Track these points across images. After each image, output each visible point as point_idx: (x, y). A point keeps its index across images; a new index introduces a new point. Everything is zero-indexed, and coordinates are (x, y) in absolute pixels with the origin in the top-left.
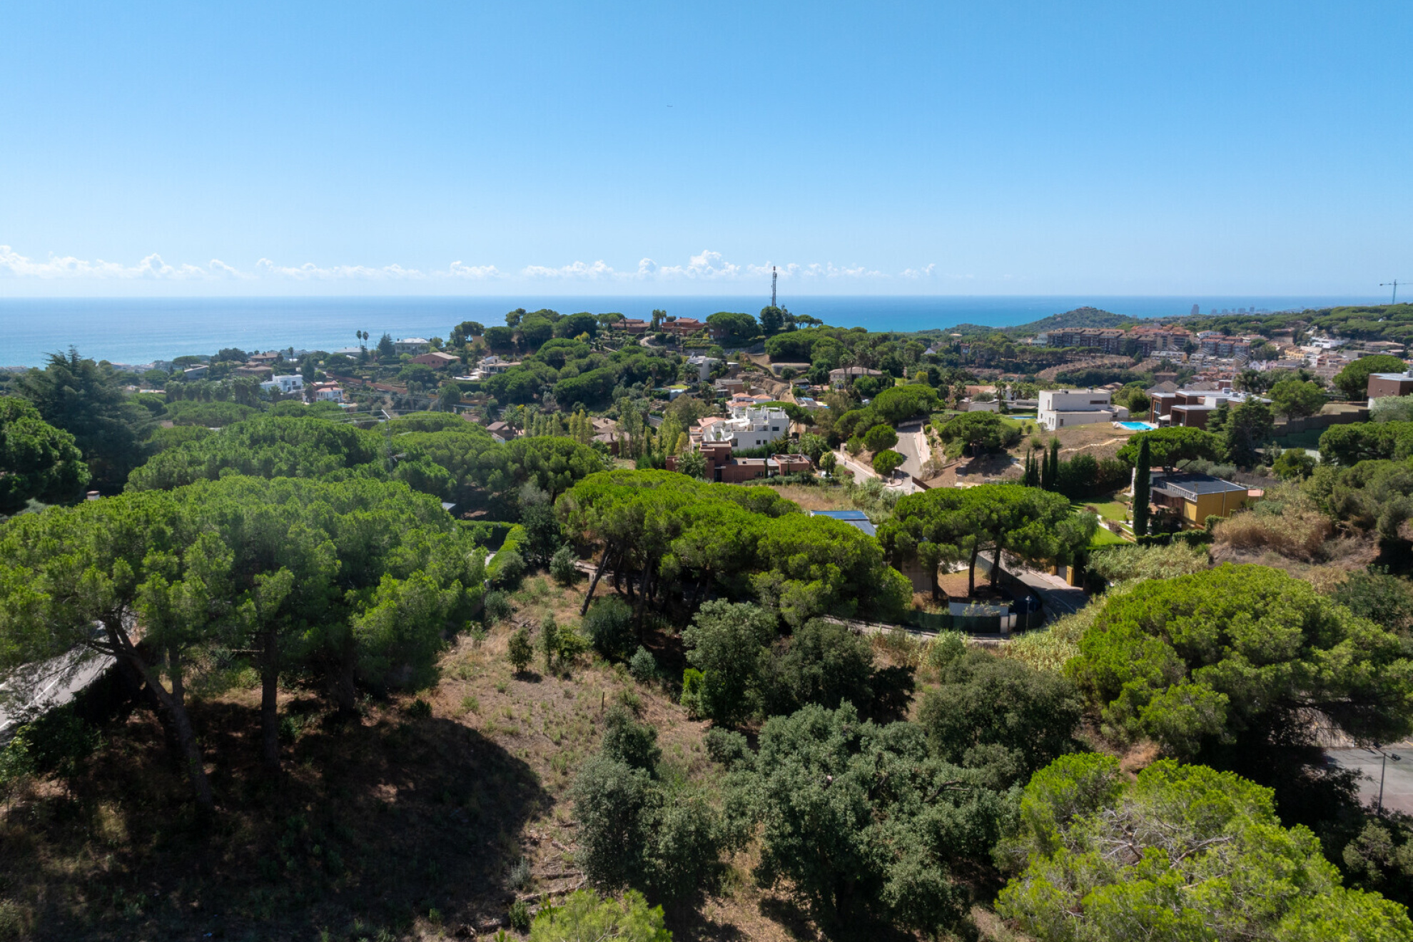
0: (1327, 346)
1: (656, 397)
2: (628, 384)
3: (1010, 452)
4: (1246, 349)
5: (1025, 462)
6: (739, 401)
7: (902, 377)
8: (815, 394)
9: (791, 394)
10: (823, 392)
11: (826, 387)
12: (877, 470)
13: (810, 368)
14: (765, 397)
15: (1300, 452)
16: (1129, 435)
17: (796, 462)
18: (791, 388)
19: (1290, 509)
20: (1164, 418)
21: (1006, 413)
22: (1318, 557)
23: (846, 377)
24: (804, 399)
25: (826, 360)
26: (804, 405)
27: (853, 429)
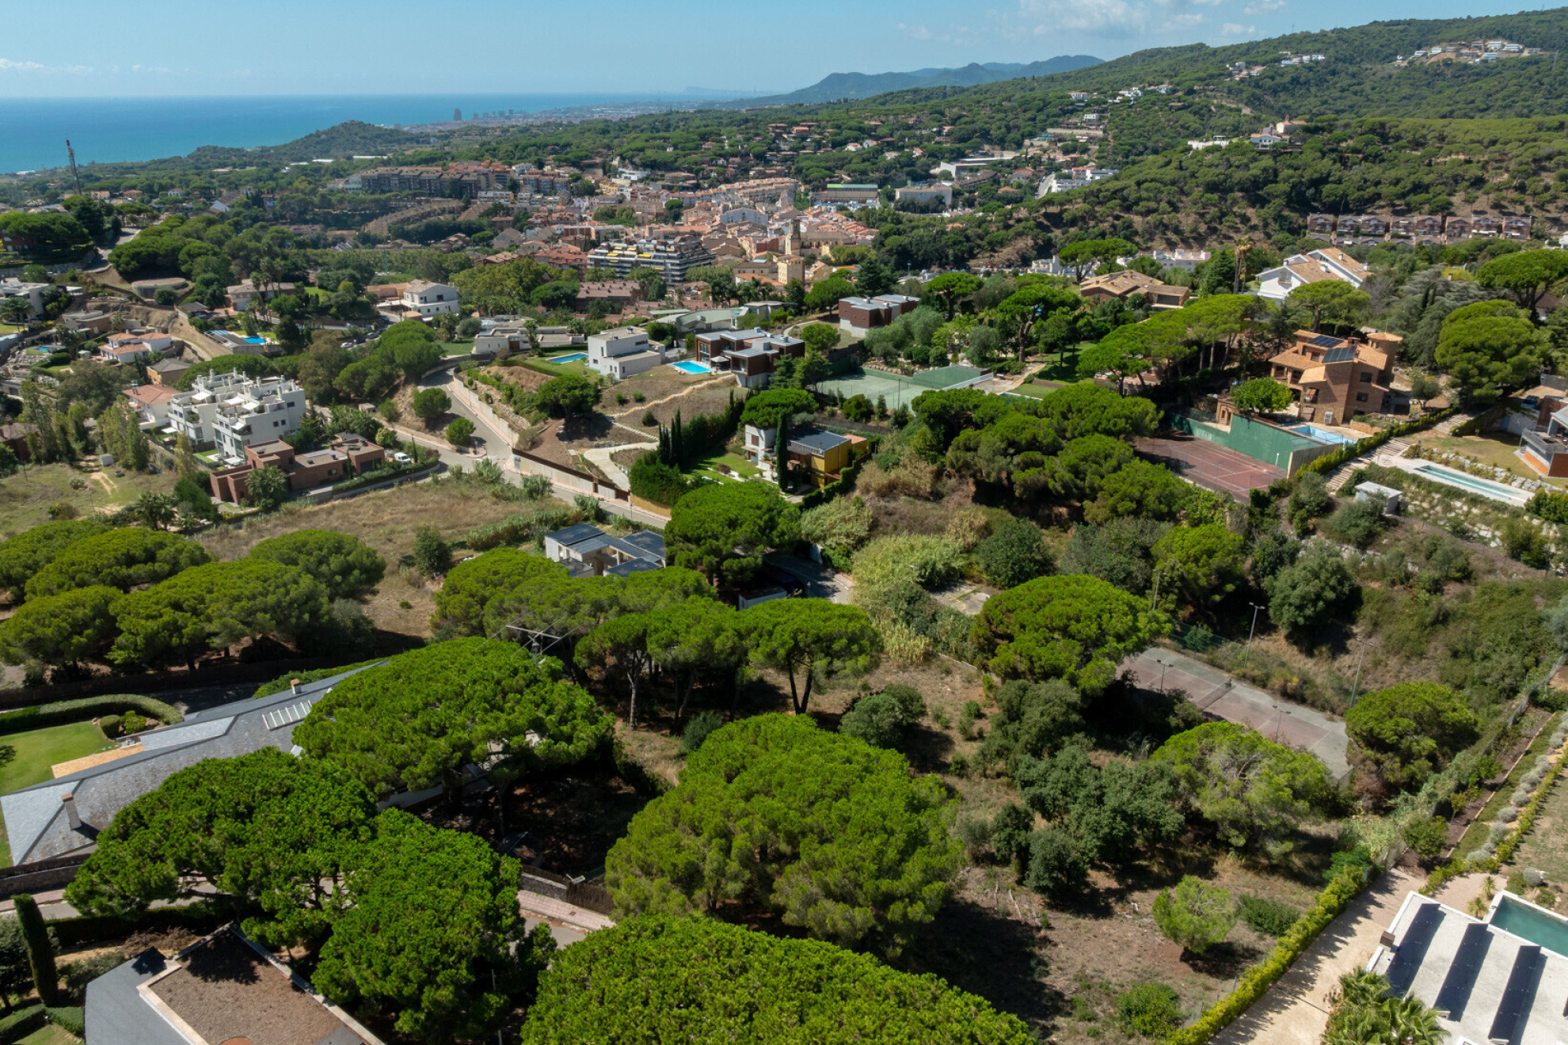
0: (634, 178)
3: (597, 409)
4: (566, 185)
5: (620, 419)
6: (122, 344)
7: (312, 285)
8: (222, 324)
9: (187, 325)
10: (231, 319)
11: (231, 310)
12: (452, 441)
13: (191, 285)
14: (159, 336)
15: (862, 396)
16: (700, 382)
17: (364, 450)
18: (183, 317)
19: (904, 460)
20: (716, 359)
21: (541, 355)
22: (936, 496)
23: (254, 297)
24: (218, 333)
25: (210, 275)
26: (229, 344)
27: (361, 385)
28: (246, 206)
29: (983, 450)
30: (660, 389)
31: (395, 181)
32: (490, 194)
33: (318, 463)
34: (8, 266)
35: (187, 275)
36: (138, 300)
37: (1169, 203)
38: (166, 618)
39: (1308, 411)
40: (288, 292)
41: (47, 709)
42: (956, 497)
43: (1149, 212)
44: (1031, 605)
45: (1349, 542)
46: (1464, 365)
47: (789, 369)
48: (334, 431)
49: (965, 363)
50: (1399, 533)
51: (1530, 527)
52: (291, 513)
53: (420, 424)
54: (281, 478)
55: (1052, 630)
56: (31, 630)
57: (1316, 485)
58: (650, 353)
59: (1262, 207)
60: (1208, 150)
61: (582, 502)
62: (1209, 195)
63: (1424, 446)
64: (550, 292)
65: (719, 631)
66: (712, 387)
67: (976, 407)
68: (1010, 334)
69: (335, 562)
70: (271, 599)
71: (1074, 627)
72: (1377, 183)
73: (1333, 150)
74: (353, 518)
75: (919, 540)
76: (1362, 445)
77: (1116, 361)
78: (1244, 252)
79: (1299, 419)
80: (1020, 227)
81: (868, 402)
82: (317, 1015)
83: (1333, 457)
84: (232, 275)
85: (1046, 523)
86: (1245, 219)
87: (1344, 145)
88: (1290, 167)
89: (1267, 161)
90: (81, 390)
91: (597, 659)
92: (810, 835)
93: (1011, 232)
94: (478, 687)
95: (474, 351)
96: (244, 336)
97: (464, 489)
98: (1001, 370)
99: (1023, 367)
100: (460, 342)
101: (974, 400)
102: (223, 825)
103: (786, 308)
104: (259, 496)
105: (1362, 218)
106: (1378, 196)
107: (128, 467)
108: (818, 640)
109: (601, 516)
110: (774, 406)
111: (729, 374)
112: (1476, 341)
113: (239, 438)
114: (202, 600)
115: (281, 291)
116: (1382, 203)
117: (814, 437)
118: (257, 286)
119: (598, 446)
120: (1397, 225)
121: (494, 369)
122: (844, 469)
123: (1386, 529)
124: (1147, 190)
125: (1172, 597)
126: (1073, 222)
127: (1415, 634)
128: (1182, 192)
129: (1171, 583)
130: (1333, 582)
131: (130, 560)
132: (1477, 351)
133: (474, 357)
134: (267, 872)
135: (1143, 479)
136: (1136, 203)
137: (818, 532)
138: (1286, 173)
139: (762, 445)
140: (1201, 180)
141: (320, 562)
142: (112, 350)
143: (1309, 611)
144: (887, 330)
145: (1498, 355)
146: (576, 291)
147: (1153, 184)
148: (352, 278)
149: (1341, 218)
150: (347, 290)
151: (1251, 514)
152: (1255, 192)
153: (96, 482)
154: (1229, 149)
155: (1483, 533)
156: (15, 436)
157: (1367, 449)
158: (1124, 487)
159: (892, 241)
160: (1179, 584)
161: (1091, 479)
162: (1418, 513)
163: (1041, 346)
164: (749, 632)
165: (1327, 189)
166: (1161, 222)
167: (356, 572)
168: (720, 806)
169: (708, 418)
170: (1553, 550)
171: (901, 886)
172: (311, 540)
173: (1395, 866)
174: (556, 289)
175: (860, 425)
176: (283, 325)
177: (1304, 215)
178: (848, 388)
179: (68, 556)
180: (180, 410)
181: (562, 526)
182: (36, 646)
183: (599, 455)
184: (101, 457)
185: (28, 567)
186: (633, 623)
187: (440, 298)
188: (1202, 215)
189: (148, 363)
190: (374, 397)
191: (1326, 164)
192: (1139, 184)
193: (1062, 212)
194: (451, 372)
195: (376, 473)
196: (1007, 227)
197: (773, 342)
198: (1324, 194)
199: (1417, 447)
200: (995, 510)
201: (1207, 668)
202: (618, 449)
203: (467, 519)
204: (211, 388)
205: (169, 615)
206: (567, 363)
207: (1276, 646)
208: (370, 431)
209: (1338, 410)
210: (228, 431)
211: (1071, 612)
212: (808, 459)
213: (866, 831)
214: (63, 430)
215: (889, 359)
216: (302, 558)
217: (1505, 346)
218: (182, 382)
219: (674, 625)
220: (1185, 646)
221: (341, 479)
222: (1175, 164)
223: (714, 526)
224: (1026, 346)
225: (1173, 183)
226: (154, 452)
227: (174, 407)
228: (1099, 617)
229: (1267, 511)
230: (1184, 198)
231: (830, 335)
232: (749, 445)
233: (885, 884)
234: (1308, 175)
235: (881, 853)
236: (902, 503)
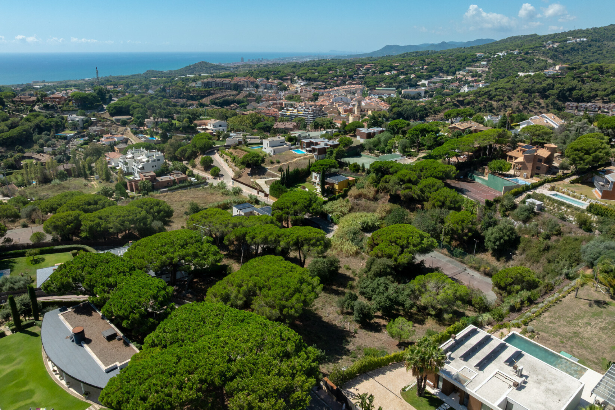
0: (302, 84)
2: (40, 133)
3: (262, 165)
4: (276, 86)
5: (270, 169)
6: (107, 138)
7: (175, 120)
8: (142, 132)
9: (130, 132)
10: (145, 130)
11: (146, 128)
12: (212, 175)
13: (133, 118)
14: (120, 136)
15: (356, 163)
16: (300, 157)
17: (181, 176)
18: (129, 129)
19: (366, 186)
20: (308, 149)
21: (247, 146)
22: (375, 199)
23: (153, 123)
24: (140, 135)
25: (140, 115)
26: (143, 139)
27: (185, 154)
28: (160, 92)
29: (391, 183)
30: (286, 159)
31: (214, 84)
32: (248, 89)
33: (164, 180)
34: (73, 110)
35: (132, 115)
36: (115, 123)
37: (508, 97)
38: (96, 222)
39: (519, 173)
40: (166, 122)
41: (56, 247)
42: (383, 200)
43: (499, 100)
44: (387, 233)
45: (520, 220)
46: (574, 156)
47: (332, 152)
48: (172, 170)
49: (398, 153)
50: (540, 218)
51: (587, 217)
52: (151, 196)
53: (203, 169)
54: (150, 184)
55: (391, 242)
56: (54, 223)
57: (510, 199)
58: (285, 146)
59: (547, 99)
60: (525, 76)
61: (251, 197)
62: (524, 94)
63: (557, 186)
64: (263, 125)
65: (271, 234)
66: (305, 159)
67: (391, 167)
68: (414, 142)
69: (156, 208)
70: (130, 218)
71: (399, 241)
72: (597, 90)
73: (579, 77)
74: (172, 199)
75: (364, 214)
76: (532, 185)
77: (445, 152)
78: (509, 114)
79: (514, 176)
80: (446, 105)
81: (359, 165)
82: (106, 326)
83: (520, 189)
84: (147, 115)
85: (412, 210)
86: (539, 104)
87: (584, 74)
88: (559, 83)
89: (550, 81)
90: (91, 153)
91: (231, 243)
92: (265, 288)
93: (443, 107)
94: (179, 241)
95: (226, 144)
96: (149, 137)
97: (212, 191)
98: (408, 155)
99: (417, 155)
100: (222, 141)
101: (391, 165)
102: (87, 269)
103: (340, 132)
104: (142, 190)
105: (589, 104)
106: (597, 96)
107: (103, 180)
108: (306, 240)
109: (257, 202)
110: (322, 165)
111: (311, 155)
112: (579, 147)
113: (140, 171)
114: (108, 217)
115: (163, 121)
116: (598, 98)
117: (336, 177)
118: (154, 119)
119: (261, 178)
120: (604, 107)
121: (230, 150)
122: (344, 189)
123: (534, 216)
124: (499, 92)
125: (449, 237)
126: (468, 104)
127: (537, 254)
128: (514, 93)
129: (448, 231)
130: (508, 233)
131: (89, 204)
132: (579, 150)
133: (225, 146)
134: (97, 282)
135: (446, 194)
136: (494, 97)
137: (330, 210)
138: (557, 86)
139: (318, 180)
140: (522, 88)
141: (151, 208)
142: (104, 140)
143: (498, 243)
144: (372, 140)
145: (588, 153)
146: (272, 125)
147: (502, 90)
148: (189, 117)
149: (580, 104)
150: (186, 121)
151: (485, 209)
152: (544, 94)
153: (92, 185)
154: (534, 76)
155: (571, 219)
156: (68, 168)
157: (535, 187)
158: (438, 197)
159: (396, 110)
160: (451, 232)
161: (427, 194)
162: (549, 211)
163: (426, 147)
164: (281, 235)
165: (574, 92)
166: (504, 105)
167: (162, 213)
168: (241, 278)
169: (300, 169)
170: (595, 225)
171: (289, 303)
172: (149, 201)
173: (488, 325)
174: (265, 124)
175: (355, 174)
176: (162, 133)
177: (564, 102)
178: (352, 161)
179: (71, 201)
180: (122, 161)
181: (240, 204)
182: (56, 228)
183: (261, 182)
184: (96, 176)
185: (58, 205)
186: (243, 230)
187: (220, 126)
188: (521, 102)
189: (115, 145)
190: (189, 159)
191: (575, 82)
192: (496, 89)
193: (464, 100)
194: (216, 151)
195: (183, 184)
196: (442, 105)
197: (328, 143)
198: (573, 94)
199: (554, 187)
200: (395, 205)
201: (459, 263)
202: (268, 179)
203: (211, 201)
204: (133, 154)
205: (97, 220)
206: (255, 149)
207: (487, 257)
208: (184, 170)
209: (529, 173)
210: (137, 167)
211: (398, 236)
212: (332, 185)
213: (282, 286)
214: (84, 166)
215: (371, 151)
216: (145, 207)
217: (590, 149)
218: (124, 152)
219: (256, 231)
220: (453, 255)
221: (171, 186)
222: (512, 82)
223: (288, 204)
224: (421, 146)
225: (510, 89)
226: (113, 175)
227: (120, 160)
228: (408, 238)
229: (491, 208)
230: (514, 95)
231: (349, 141)
232: (314, 180)
233: (283, 302)
234: (567, 86)
235: (284, 293)
236: (363, 202)
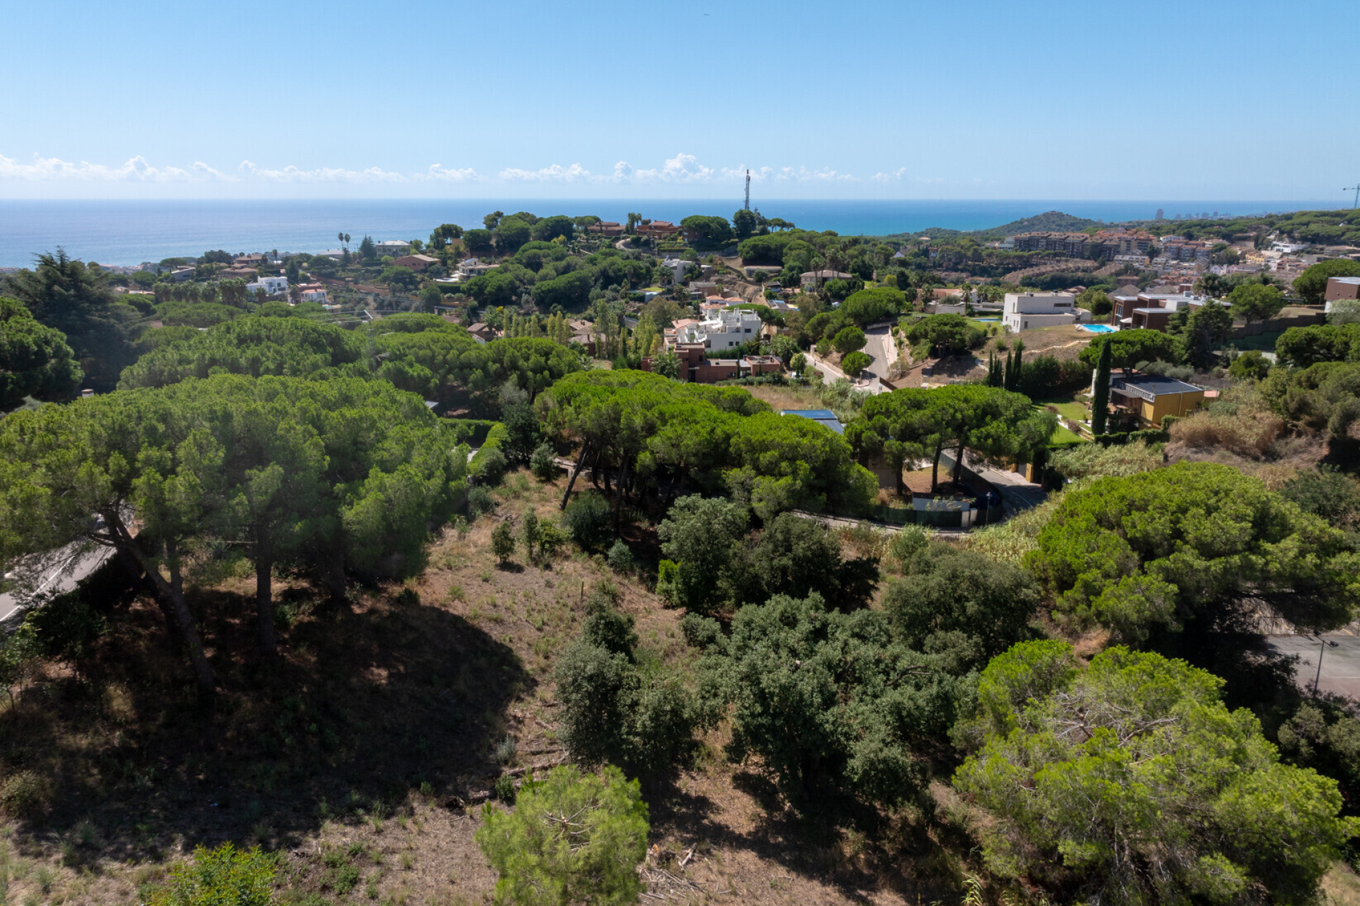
0: (1287, 250)
1: (632, 299)
2: (604, 287)
4: (1208, 253)
9: (763, 296)
11: (797, 290)
12: (846, 371)
13: (782, 270)
17: (766, 363)
19: (1244, 409)
20: (1125, 321)
22: (1268, 454)
23: (817, 280)
24: (775, 302)
25: (797, 264)
28: (916, 255)
31: (1043, 242)
32: (1127, 258)
33: (722, 365)
34: (678, 251)
35: (782, 264)
36: (743, 277)
40: (842, 279)
42: (1296, 459)
47: (1184, 321)
53: (838, 360)
58: (1067, 315)
71: (1133, 518)
115: (839, 278)
117: (1161, 384)
142: (706, 307)
150: (890, 281)
169: (1061, 360)
194: (892, 329)
195: (758, 379)
197: (1192, 303)
208: (788, 355)
211: (1141, 497)
212: (1137, 404)
228: (1184, 510)
231: (1265, 297)
